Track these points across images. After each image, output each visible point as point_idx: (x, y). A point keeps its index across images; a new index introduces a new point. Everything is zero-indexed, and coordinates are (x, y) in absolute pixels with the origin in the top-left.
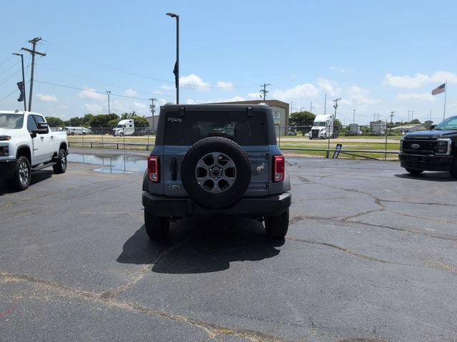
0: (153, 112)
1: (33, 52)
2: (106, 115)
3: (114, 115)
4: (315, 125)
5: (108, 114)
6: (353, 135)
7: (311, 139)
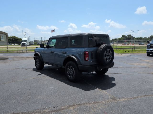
4: (23, 41)
6: (32, 45)
7: (22, 46)
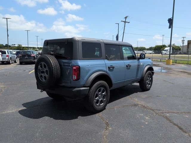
0: (183, 43)
1: (125, 22)
2: (161, 46)
3: (164, 45)
5: (162, 45)
